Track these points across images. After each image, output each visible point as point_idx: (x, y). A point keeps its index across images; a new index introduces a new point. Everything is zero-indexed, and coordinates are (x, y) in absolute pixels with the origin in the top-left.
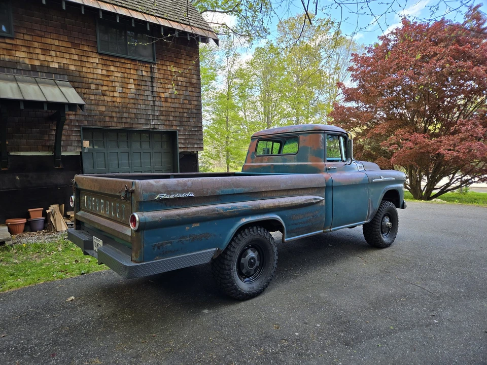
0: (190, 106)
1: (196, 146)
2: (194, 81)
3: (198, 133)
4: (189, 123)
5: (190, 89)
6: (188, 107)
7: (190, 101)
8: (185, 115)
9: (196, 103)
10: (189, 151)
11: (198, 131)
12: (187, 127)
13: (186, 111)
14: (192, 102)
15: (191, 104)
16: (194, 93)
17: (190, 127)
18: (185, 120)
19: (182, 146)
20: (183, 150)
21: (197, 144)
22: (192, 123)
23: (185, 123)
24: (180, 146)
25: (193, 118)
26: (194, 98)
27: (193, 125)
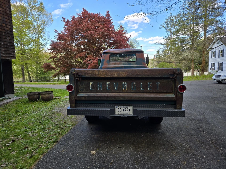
0: (6, 28)
1: (11, 56)
2: (8, 12)
3: (12, 47)
4: (6, 39)
5: (6, 17)
6: (5, 29)
7: (6, 25)
8: (4, 34)
9: (10, 27)
10: (7, 58)
11: (12, 46)
12: (5, 42)
13: (4, 31)
14: (8, 26)
15: (7, 27)
16: (8, 20)
17: (7, 43)
18: (4, 37)
19: (3, 55)
20: (3, 58)
21: (12, 54)
22: (8, 40)
23: (4, 40)
24: (1, 55)
25: (9, 37)
26: (8, 24)
27: (9, 42)
